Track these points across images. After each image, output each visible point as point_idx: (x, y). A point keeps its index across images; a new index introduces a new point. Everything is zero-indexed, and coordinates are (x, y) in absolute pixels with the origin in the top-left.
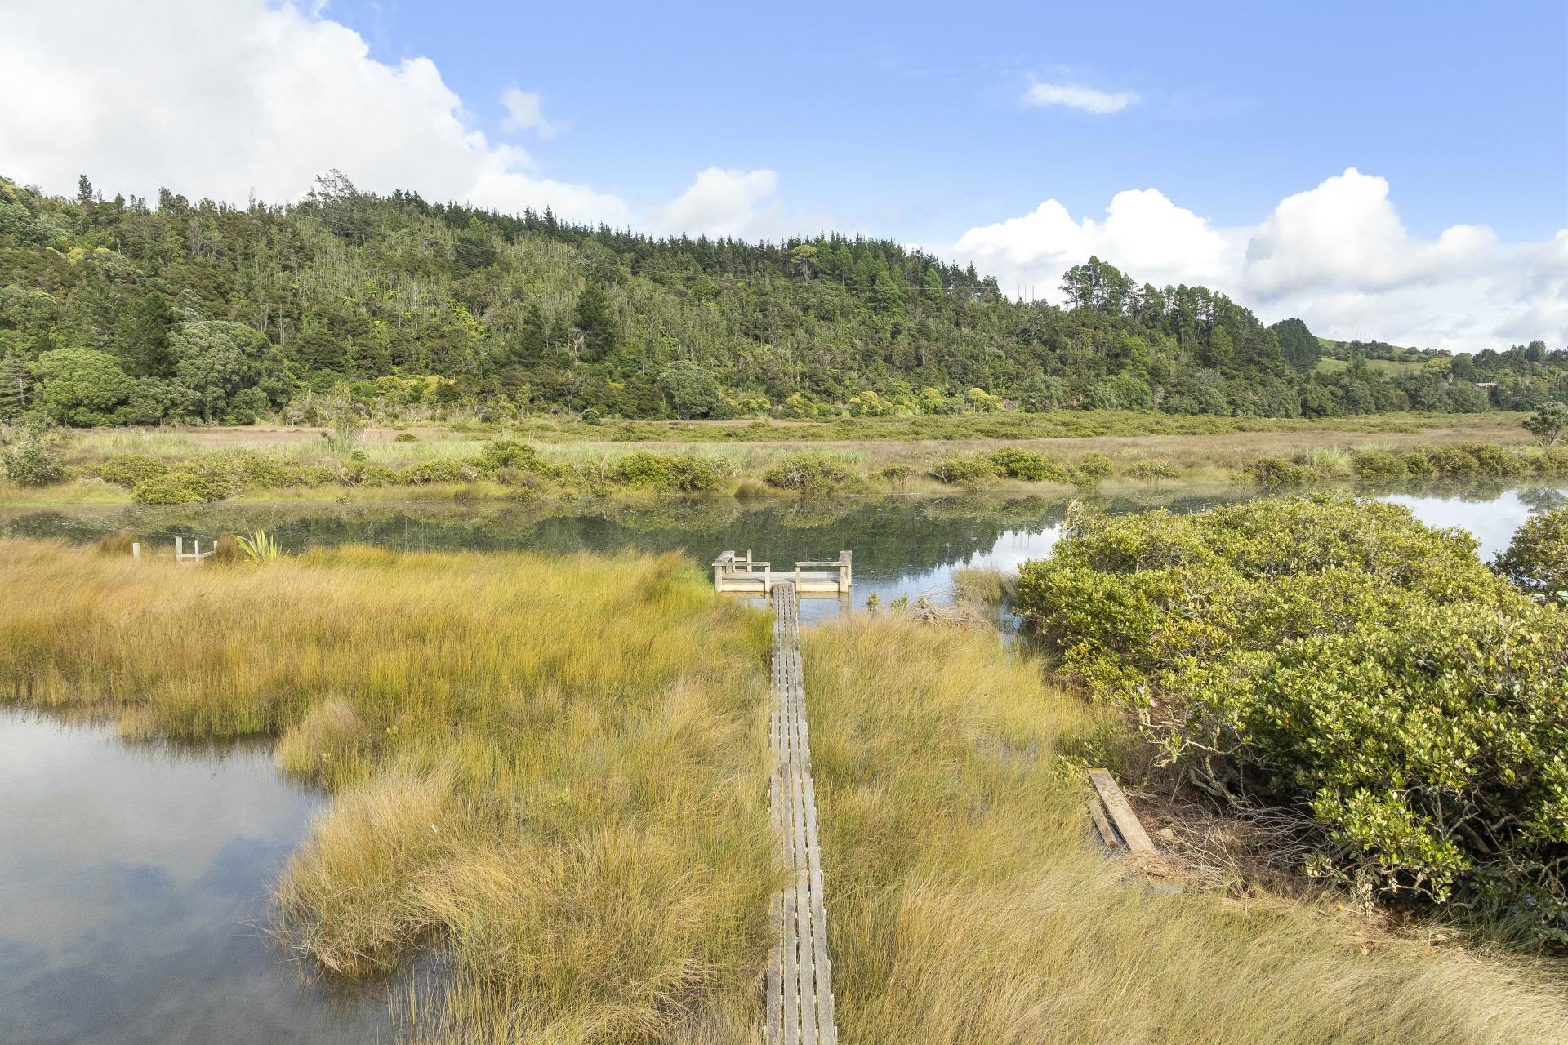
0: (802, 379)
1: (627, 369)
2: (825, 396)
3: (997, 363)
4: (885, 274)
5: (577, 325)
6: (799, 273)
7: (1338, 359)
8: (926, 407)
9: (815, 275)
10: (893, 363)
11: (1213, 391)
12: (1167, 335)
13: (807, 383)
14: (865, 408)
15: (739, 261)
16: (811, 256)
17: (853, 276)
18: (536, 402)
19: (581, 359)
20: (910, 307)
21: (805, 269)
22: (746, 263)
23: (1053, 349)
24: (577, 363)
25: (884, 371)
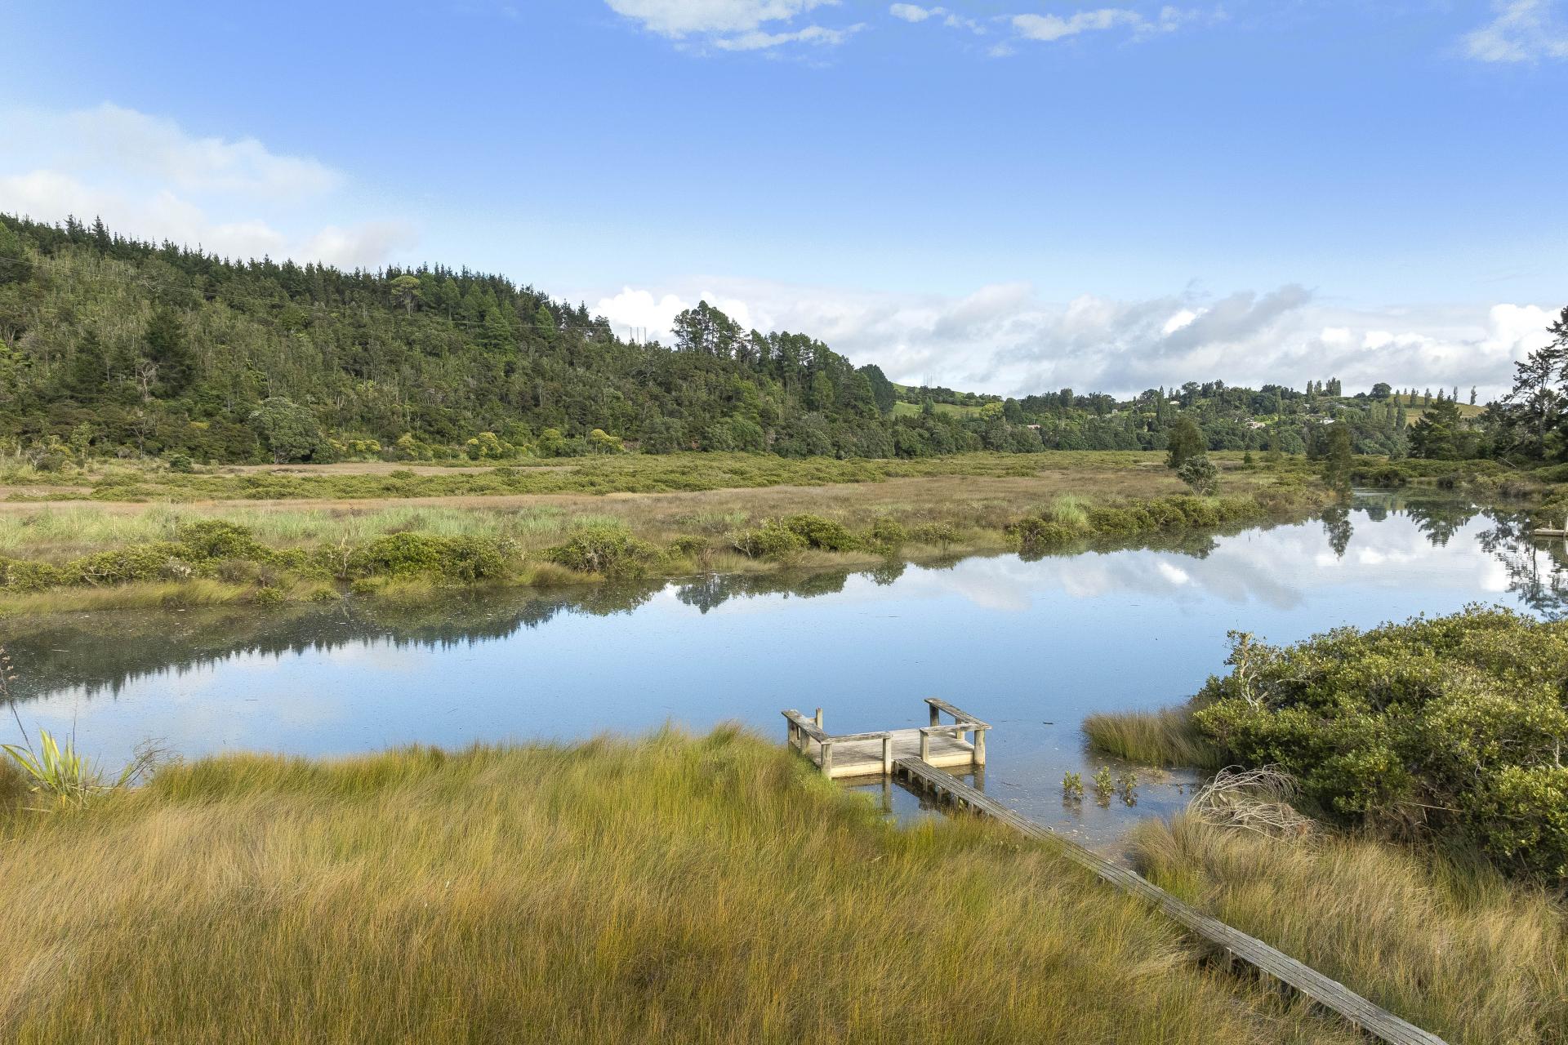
0: (413, 420)
1: (209, 407)
2: (438, 437)
3: (616, 404)
4: (495, 309)
5: (145, 355)
6: (401, 306)
7: (910, 402)
8: (548, 448)
9: (419, 308)
10: (509, 403)
11: (819, 433)
12: (774, 379)
13: (418, 424)
14: (484, 450)
15: (331, 288)
16: (414, 287)
17: (461, 311)
18: (98, 445)
19: (152, 394)
20: (523, 345)
21: (408, 301)
22: (340, 292)
23: (669, 391)
24: (148, 399)
25: (501, 411)
